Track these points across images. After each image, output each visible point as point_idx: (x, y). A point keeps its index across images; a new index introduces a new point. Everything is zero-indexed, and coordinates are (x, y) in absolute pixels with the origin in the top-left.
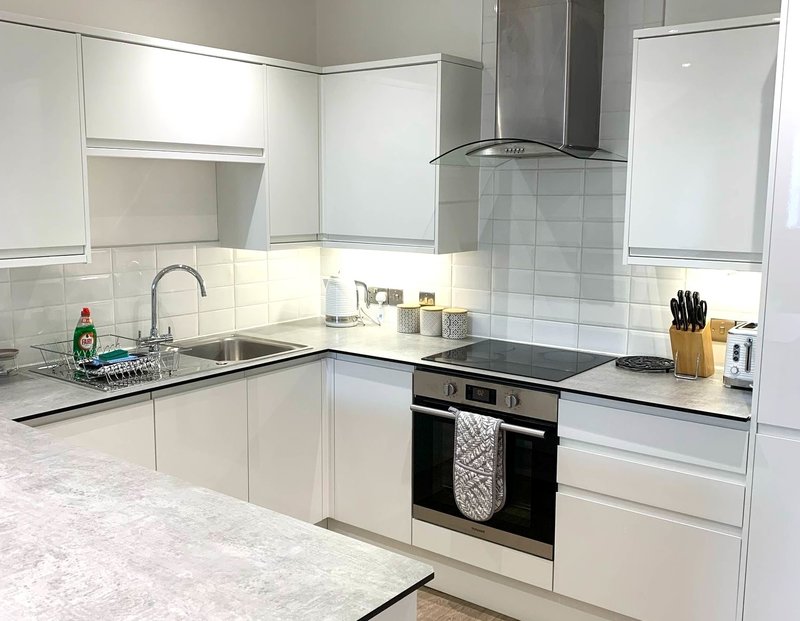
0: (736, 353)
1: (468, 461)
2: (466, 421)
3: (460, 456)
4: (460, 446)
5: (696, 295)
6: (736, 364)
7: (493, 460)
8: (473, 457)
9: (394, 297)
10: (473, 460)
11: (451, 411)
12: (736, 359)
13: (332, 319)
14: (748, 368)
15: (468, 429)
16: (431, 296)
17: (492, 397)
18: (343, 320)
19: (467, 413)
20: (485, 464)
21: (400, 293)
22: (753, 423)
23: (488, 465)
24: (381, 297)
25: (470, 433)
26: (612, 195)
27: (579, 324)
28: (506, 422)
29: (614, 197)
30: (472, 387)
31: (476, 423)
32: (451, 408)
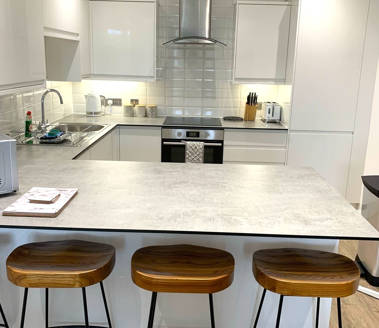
0: (269, 111)
1: (191, 159)
2: (190, 145)
3: (188, 158)
4: (188, 154)
5: (255, 94)
6: (269, 115)
7: (202, 157)
8: (194, 157)
9: (117, 102)
10: (193, 159)
11: (182, 142)
12: (269, 113)
13: (91, 113)
14: (273, 116)
15: (191, 147)
16: (137, 101)
17: (198, 134)
18: (96, 113)
19: (190, 142)
20: (199, 159)
21: (120, 100)
22: (289, 130)
23: (200, 159)
24: (110, 102)
25: (192, 149)
26: (215, 59)
27: (202, 107)
28: (205, 143)
29: (215, 60)
30: (189, 132)
31: (195, 145)
32: (182, 141)
